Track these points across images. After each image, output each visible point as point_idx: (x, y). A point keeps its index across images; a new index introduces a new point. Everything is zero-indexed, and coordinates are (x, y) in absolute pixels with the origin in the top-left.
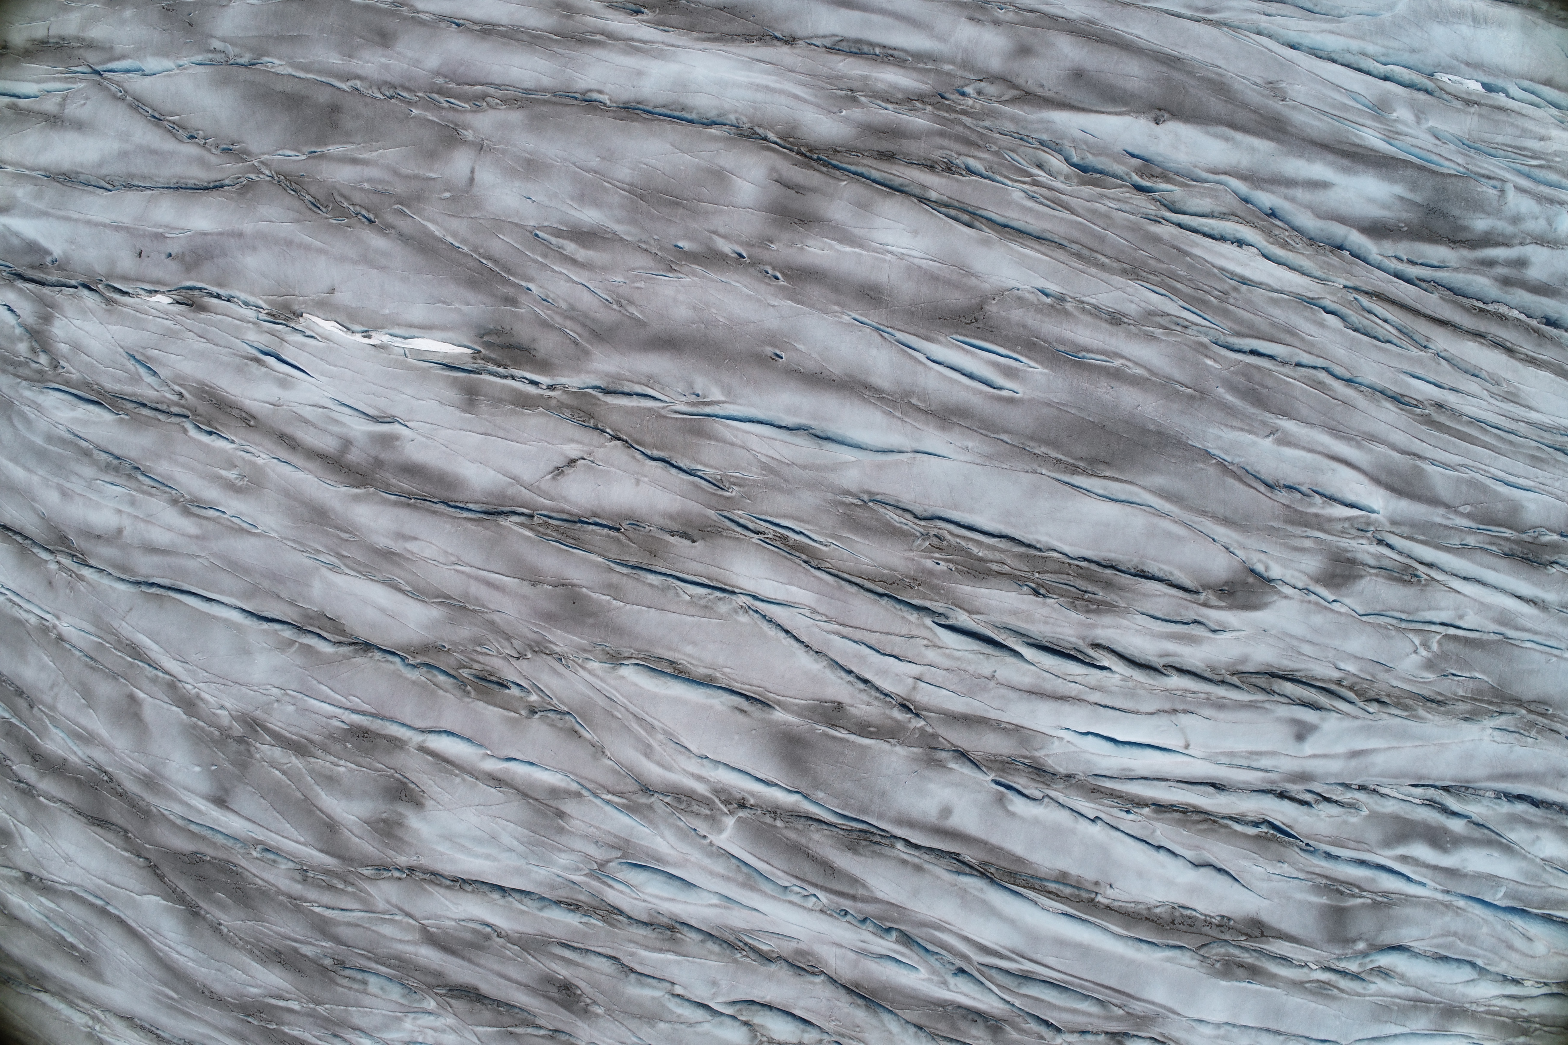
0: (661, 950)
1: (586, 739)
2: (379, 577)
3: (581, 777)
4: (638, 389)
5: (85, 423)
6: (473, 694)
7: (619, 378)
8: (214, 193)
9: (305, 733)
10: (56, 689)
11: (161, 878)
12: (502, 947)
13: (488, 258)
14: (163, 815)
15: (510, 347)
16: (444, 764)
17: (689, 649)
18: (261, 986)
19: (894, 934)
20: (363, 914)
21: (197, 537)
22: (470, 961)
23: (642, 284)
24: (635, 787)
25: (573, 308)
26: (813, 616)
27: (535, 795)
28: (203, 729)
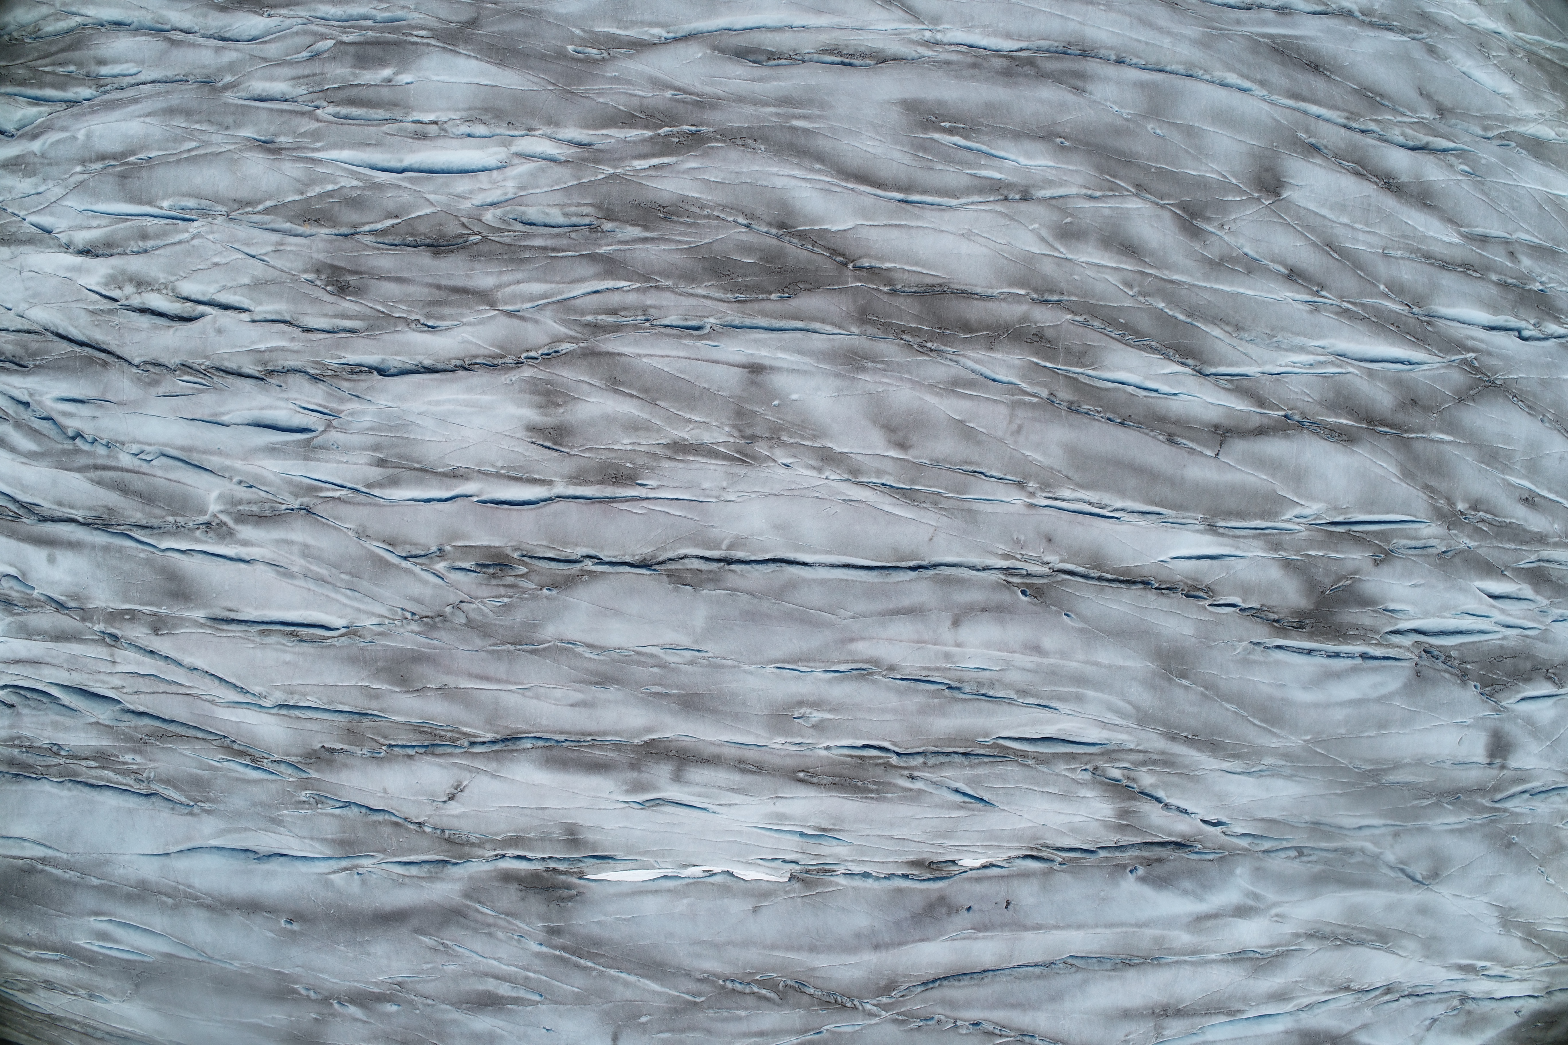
0: (271, 350)
1: (377, 540)
2: (613, 654)
3: (370, 504)
4: (414, 871)
5: (1034, 723)
6: (509, 551)
7: (431, 878)
8: (931, 978)
9: (681, 465)
10: (1014, 427)
11: (834, 252)
12: (411, 311)
13: (585, 968)
14: (840, 327)
15: (547, 889)
16: (520, 475)
17: (288, 657)
18: (684, 172)
19: (70, 433)
20: (571, 295)
21: (852, 640)
22: (439, 287)
23: (425, 967)
24: (317, 510)
25: (490, 935)
26: (212, 698)
27: (415, 473)
28: (803, 438)
